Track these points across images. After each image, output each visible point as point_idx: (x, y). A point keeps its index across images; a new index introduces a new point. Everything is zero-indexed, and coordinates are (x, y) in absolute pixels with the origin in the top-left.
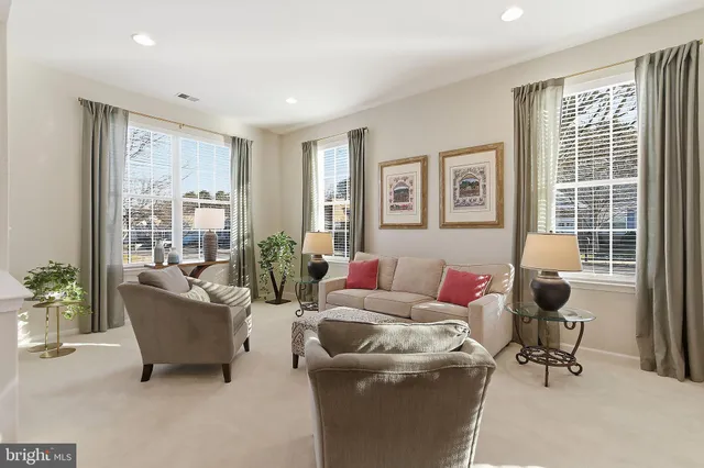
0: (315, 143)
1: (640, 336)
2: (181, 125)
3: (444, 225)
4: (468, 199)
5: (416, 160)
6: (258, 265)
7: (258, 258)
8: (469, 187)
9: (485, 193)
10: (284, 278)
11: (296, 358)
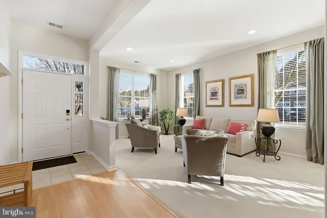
0: (180, 74)
1: (307, 148)
2: (135, 71)
3: (231, 106)
4: (240, 96)
5: (220, 81)
6: (159, 120)
7: (159, 117)
8: (241, 91)
9: (247, 93)
10: (169, 125)
11: (176, 149)
